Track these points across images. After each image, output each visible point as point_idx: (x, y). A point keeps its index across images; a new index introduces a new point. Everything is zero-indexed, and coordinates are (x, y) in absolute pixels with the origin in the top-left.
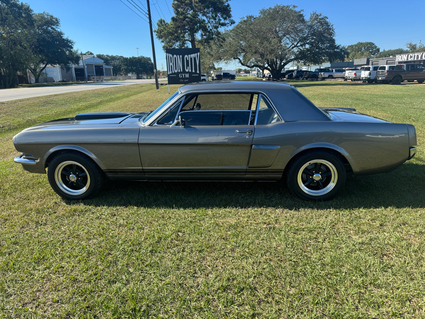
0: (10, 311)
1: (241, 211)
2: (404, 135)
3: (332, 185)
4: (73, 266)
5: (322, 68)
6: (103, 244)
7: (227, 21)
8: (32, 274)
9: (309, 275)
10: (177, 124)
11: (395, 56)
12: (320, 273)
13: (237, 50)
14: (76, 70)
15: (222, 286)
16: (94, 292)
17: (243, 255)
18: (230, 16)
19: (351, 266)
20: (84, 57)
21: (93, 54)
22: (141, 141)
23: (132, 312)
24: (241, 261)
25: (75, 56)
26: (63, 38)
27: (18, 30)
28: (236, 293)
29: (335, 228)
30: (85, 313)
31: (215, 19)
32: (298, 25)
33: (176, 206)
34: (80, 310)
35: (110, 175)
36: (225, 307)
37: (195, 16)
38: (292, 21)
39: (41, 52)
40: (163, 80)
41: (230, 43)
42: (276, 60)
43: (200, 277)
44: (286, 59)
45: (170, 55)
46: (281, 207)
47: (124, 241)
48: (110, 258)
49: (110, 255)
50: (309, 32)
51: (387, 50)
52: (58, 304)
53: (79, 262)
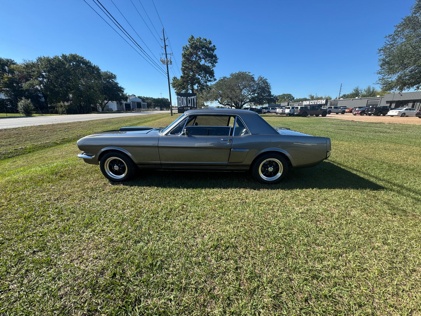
0: (61, 266)
1: (224, 191)
2: (316, 144)
3: (279, 174)
4: (111, 229)
5: (263, 107)
6: (133, 213)
7: (212, 79)
8: (81, 236)
9: (271, 236)
10: (183, 134)
11: (303, 102)
12: (279, 235)
13: (217, 96)
14: (126, 104)
15: (213, 245)
16: (124, 250)
17: (226, 222)
18: (213, 76)
19: (298, 229)
20: (131, 98)
21: (136, 96)
22: (159, 145)
23: (150, 266)
24: (226, 226)
25: (125, 97)
26: (119, 86)
27: (92, 80)
28: (223, 251)
29: (283, 202)
30: (116, 267)
31: (205, 78)
32: (251, 83)
33: (181, 187)
34: (112, 265)
35: (140, 166)
36: (216, 261)
37: (194, 75)
38: (248, 80)
39: (105, 94)
40: (175, 111)
41: (213, 92)
42: (239, 102)
43: (198, 237)
44: (244, 102)
45: (180, 97)
46: (249, 188)
47: (148, 211)
48: (137, 224)
49: (137, 221)
50: (257, 87)
51: (298, 98)
52: (97, 260)
53: (116, 226)
